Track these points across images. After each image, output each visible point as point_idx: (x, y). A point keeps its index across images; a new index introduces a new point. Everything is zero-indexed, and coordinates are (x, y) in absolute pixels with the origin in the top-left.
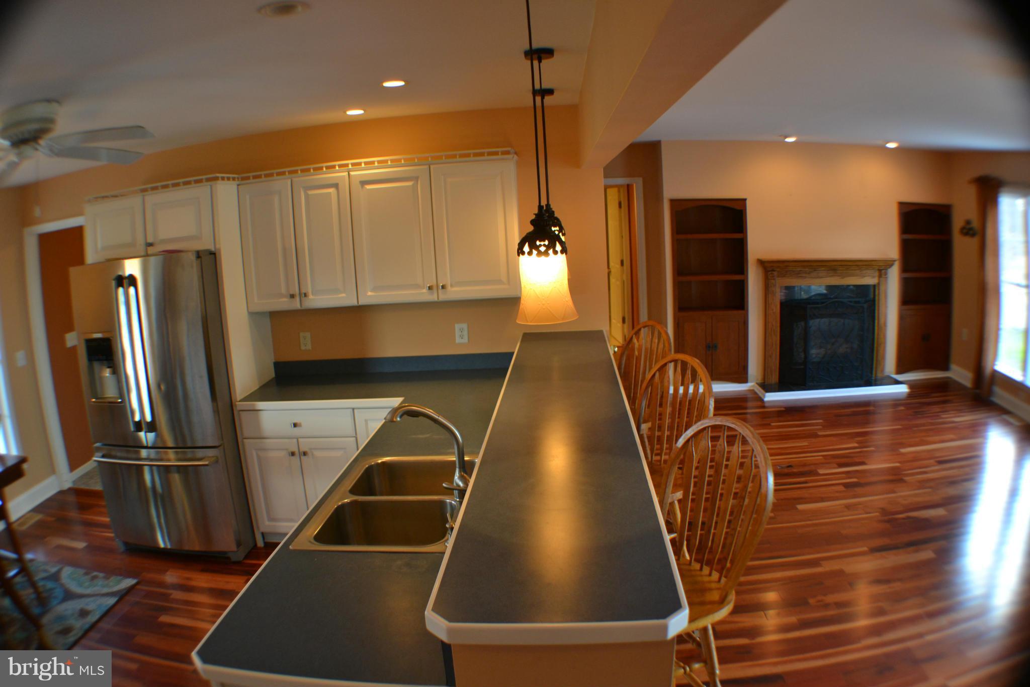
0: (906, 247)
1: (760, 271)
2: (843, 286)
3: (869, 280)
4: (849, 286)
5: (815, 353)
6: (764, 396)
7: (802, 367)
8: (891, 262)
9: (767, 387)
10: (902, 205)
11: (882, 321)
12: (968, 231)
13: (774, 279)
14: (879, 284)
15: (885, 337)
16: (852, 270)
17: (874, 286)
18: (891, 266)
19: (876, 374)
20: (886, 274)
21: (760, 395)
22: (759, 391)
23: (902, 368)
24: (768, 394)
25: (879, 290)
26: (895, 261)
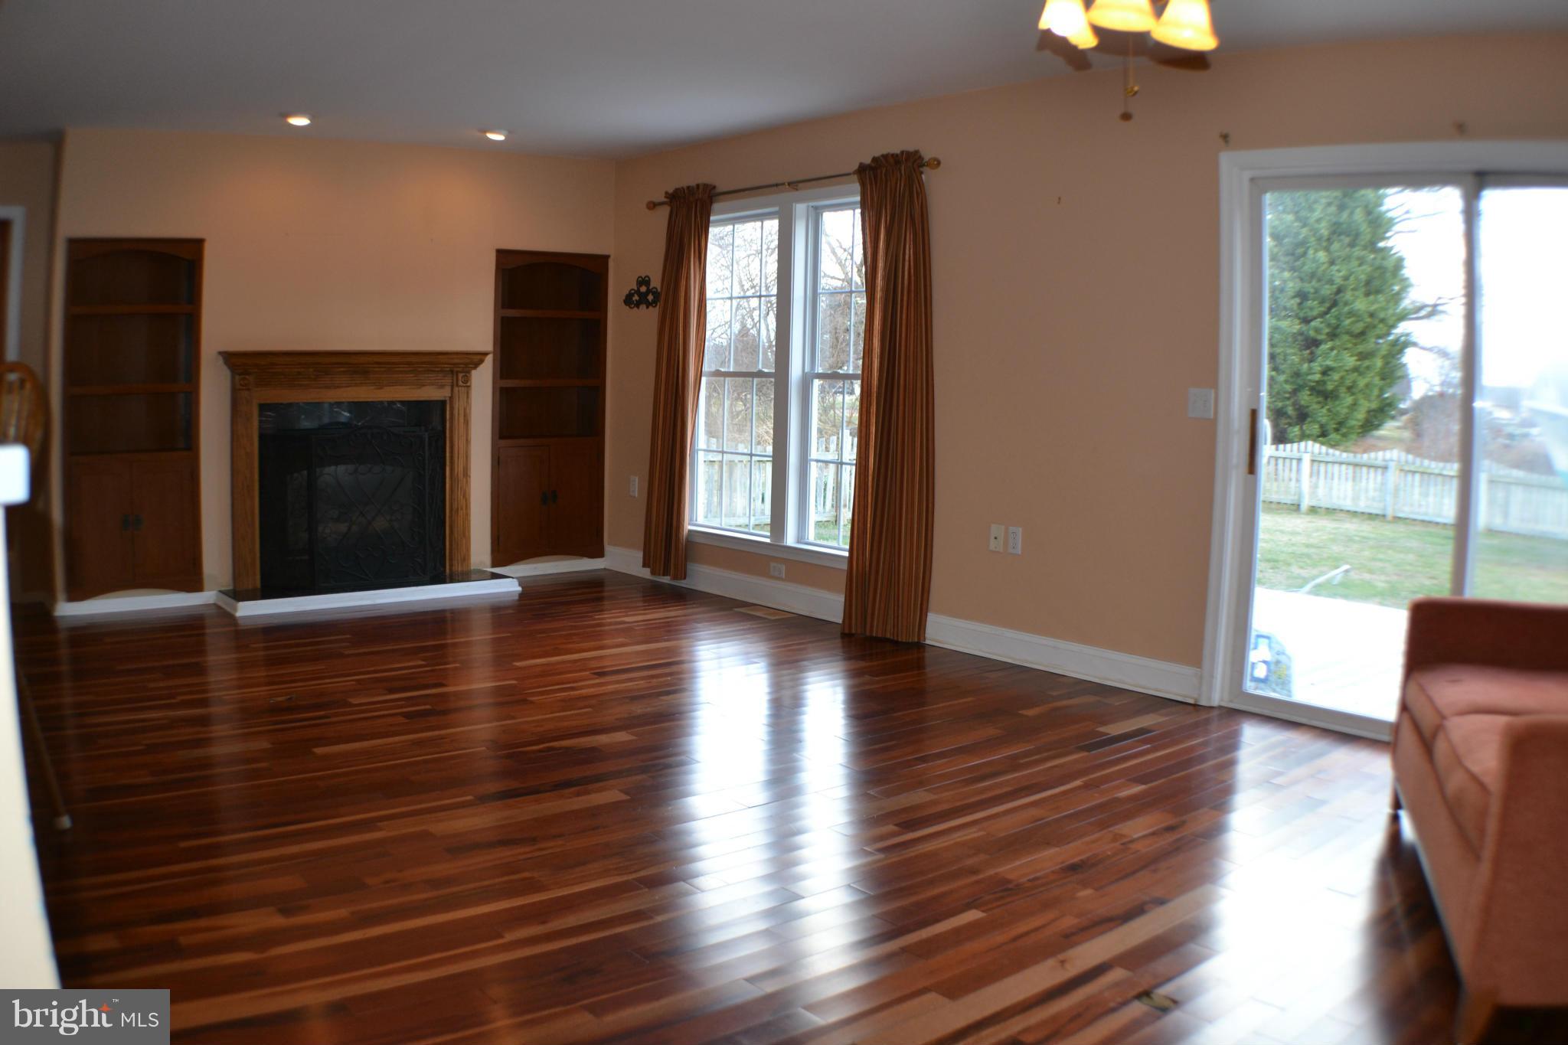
0: (507, 332)
1: (225, 374)
2: (381, 402)
3: (431, 393)
4: (393, 403)
5: (332, 530)
6: (235, 609)
7: (306, 557)
8: (479, 357)
9: (240, 594)
10: (501, 254)
11: (459, 468)
12: (639, 297)
13: (248, 390)
14: (451, 398)
15: (466, 497)
16: (401, 372)
17: (443, 403)
18: (476, 365)
19: (451, 565)
20: (467, 379)
21: (228, 609)
22: (226, 603)
23: (504, 553)
24: (241, 604)
25: (452, 408)
26: (486, 354)
